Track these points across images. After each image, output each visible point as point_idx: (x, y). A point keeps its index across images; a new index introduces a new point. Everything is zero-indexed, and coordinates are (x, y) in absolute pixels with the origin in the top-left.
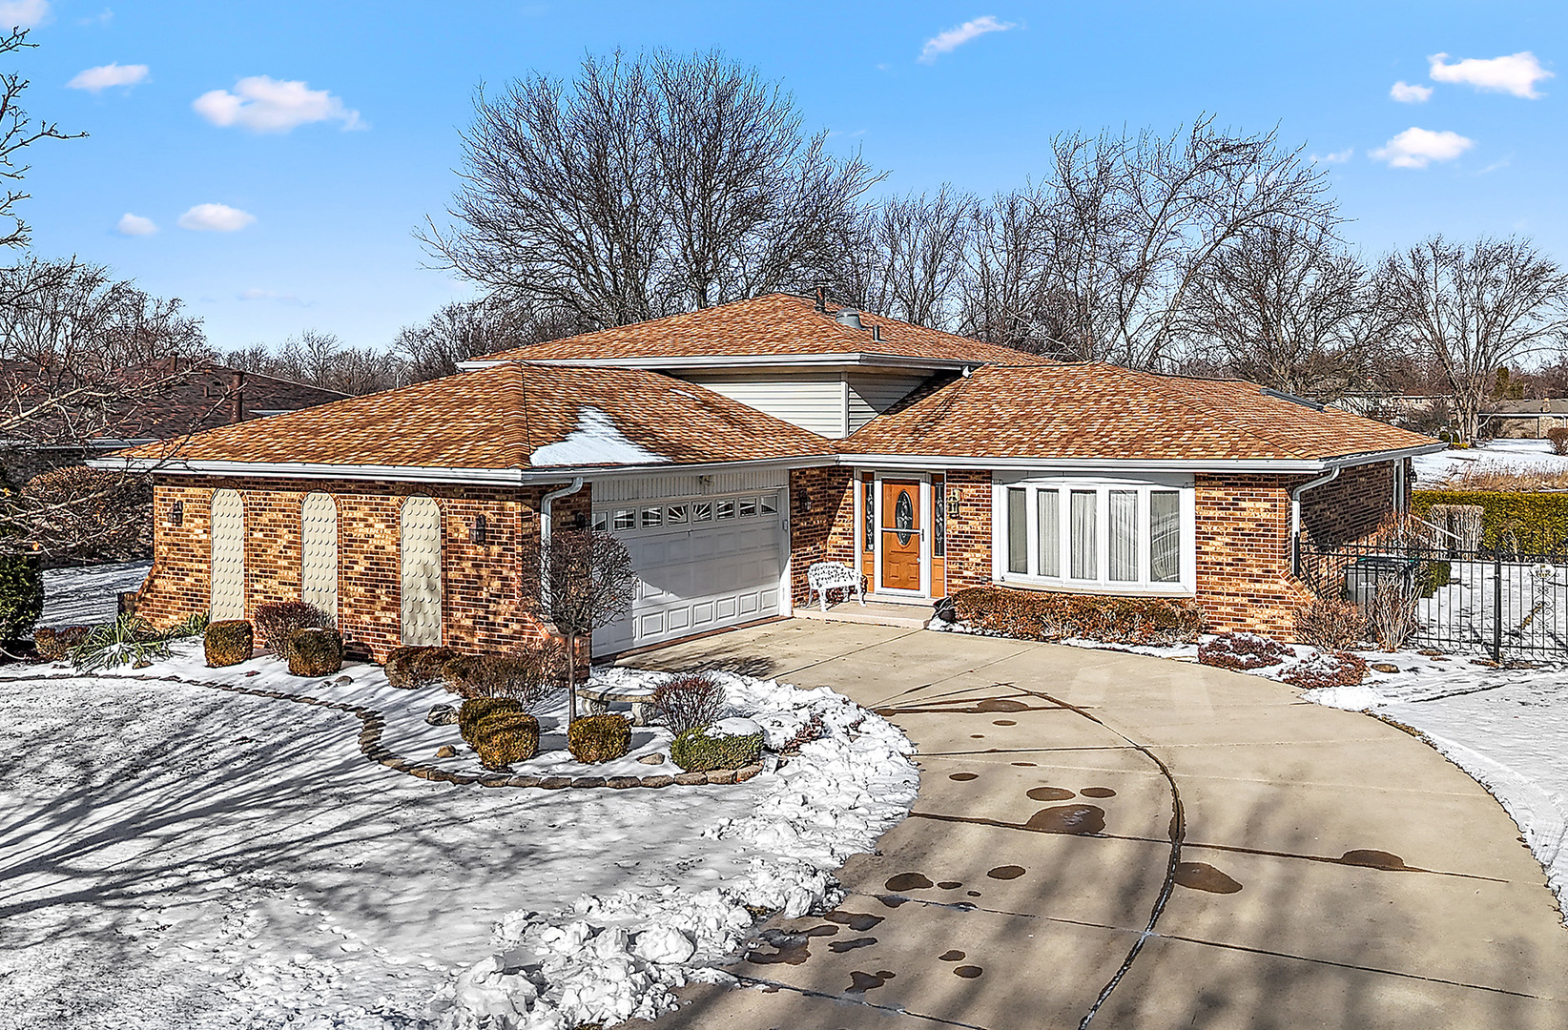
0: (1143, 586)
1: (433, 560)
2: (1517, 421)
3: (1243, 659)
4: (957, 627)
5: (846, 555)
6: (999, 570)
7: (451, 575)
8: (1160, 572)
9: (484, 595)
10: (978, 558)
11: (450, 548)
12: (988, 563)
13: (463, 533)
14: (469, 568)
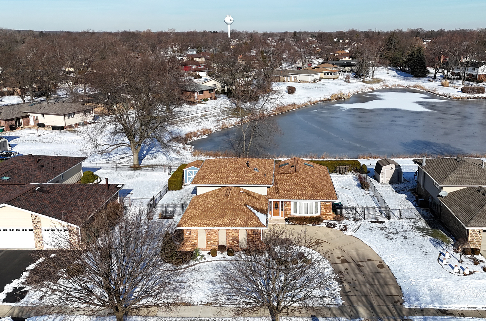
1: (246, 237)
3: (332, 226)
4: (290, 223)
7: (249, 238)
8: (316, 212)
9: (255, 241)
10: (289, 212)
11: (248, 235)
12: (291, 212)
13: (251, 233)
14: (252, 238)
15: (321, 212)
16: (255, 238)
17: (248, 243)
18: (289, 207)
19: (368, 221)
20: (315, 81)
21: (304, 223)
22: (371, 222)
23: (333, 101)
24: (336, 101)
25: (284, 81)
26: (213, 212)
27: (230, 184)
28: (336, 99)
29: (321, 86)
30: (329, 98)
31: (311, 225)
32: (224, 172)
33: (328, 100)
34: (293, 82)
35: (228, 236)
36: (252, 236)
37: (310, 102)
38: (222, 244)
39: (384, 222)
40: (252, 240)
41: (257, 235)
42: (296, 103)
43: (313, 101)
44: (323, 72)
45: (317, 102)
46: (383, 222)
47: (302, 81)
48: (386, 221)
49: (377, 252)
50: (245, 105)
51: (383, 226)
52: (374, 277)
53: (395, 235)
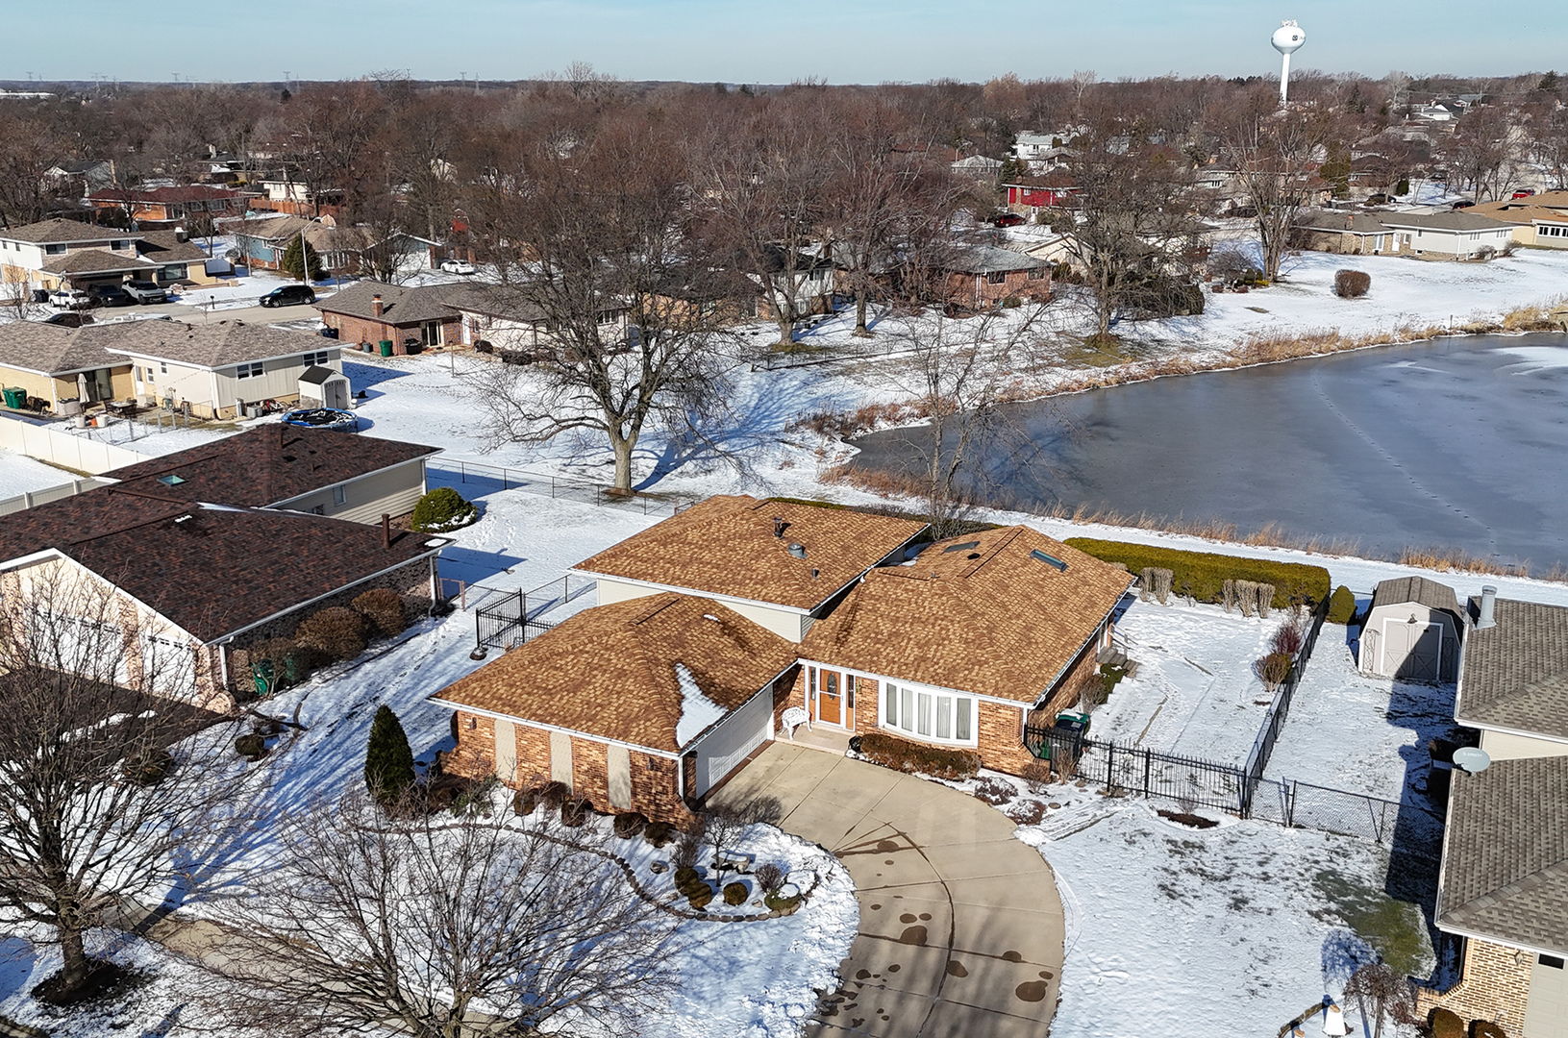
0: (953, 743)
1: (627, 772)
2: (1325, 235)
3: (993, 798)
4: (861, 757)
5: (800, 702)
6: (882, 721)
7: (637, 780)
8: (961, 735)
9: (653, 791)
10: (871, 714)
11: (635, 769)
12: (876, 717)
13: (641, 763)
14: (645, 779)
15: (981, 736)
16: (654, 782)
17: (634, 794)
18: (870, 698)
19: (1152, 808)
20: (1481, 256)
21: (908, 765)
22: (1161, 813)
23: (1511, 334)
24: (1523, 333)
25: (1356, 252)
26: (556, 669)
27: (683, 584)
28: (1525, 328)
29: (1498, 275)
30: (1498, 320)
31: (926, 777)
32: (690, 544)
33: (1490, 329)
34: (1392, 255)
35: (577, 756)
36: (647, 773)
37: (1405, 330)
38: (562, 781)
39: (1215, 824)
40: (647, 788)
41: (660, 774)
42: (1342, 333)
43: (1422, 328)
44: (1534, 222)
45: (1437, 335)
46: (1205, 824)
47: (1429, 253)
48: (1229, 822)
49: (1070, 932)
50: (1139, 327)
51: (1192, 839)
52: (964, 1026)
53: (1208, 885)
